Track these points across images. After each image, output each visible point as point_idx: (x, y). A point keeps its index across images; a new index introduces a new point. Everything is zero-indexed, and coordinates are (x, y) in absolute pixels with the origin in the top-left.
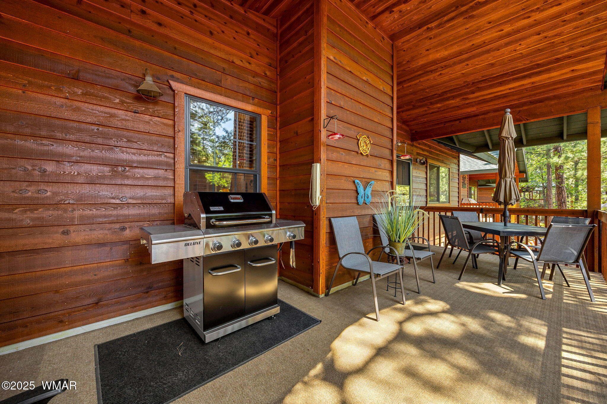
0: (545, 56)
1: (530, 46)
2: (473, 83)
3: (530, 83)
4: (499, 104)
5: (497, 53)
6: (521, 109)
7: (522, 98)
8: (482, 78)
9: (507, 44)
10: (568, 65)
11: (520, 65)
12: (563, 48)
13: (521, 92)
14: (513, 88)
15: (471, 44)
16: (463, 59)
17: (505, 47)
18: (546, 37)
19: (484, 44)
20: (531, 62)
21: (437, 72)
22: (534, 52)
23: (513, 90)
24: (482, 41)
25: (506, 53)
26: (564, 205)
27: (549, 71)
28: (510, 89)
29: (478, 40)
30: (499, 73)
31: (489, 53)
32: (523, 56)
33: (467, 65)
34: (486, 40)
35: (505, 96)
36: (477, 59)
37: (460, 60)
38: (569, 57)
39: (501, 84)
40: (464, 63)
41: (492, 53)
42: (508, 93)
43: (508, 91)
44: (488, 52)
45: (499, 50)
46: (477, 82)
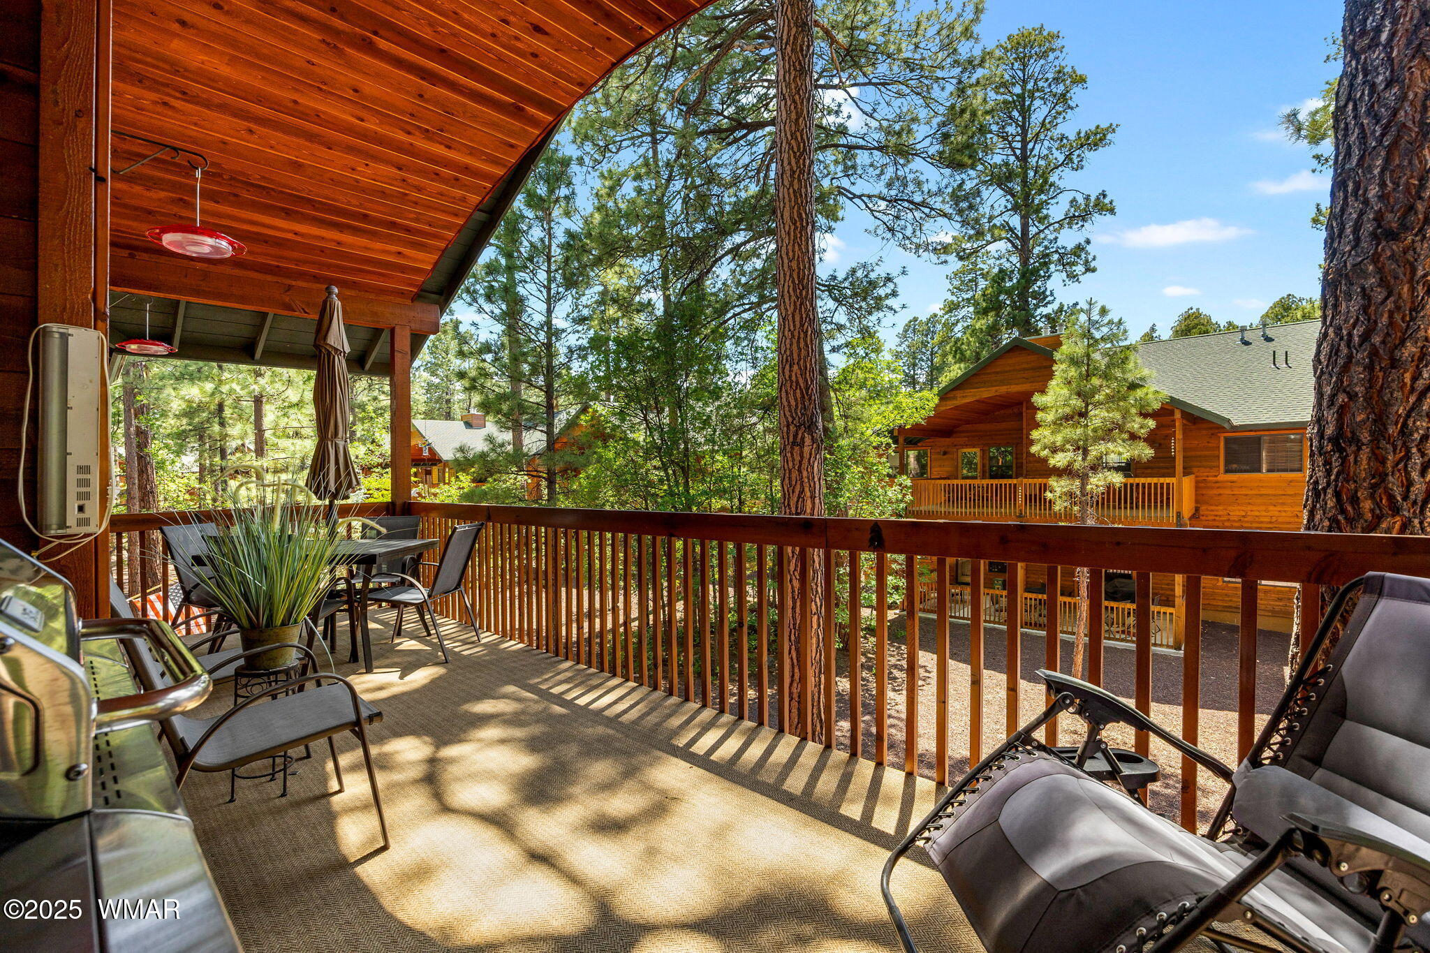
0: (381, 208)
1: (377, 178)
2: (232, 178)
3: (334, 241)
4: (257, 254)
5: (322, 152)
6: (294, 283)
7: (306, 262)
8: (258, 179)
9: (350, 149)
10: (400, 241)
11: (344, 199)
12: (411, 212)
13: (309, 248)
14: (302, 235)
15: (295, 97)
16: (248, 112)
17: (342, 152)
18: (404, 180)
19: (317, 117)
20: (360, 206)
21: (157, 91)
22: (374, 191)
23: (299, 239)
24: (317, 111)
25: (336, 163)
26: (151, 498)
27: (373, 235)
28: (296, 234)
29: (311, 101)
30: (298, 191)
31: (310, 141)
32: (356, 186)
33: (251, 131)
34: (324, 113)
35: (280, 243)
36: (280, 135)
37: (242, 110)
38: (408, 230)
39: (288, 214)
40: (246, 123)
41: (314, 146)
42: (288, 240)
43: (290, 236)
44: (311, 137)
45: (330, 148)
46: (242, 182)
